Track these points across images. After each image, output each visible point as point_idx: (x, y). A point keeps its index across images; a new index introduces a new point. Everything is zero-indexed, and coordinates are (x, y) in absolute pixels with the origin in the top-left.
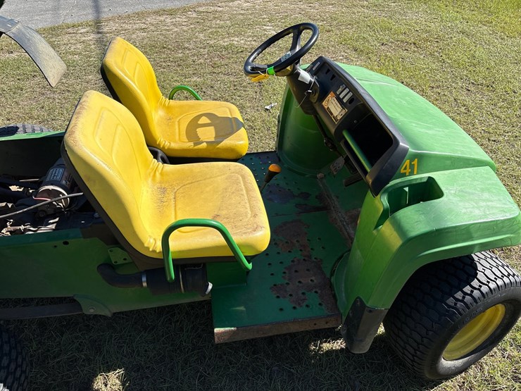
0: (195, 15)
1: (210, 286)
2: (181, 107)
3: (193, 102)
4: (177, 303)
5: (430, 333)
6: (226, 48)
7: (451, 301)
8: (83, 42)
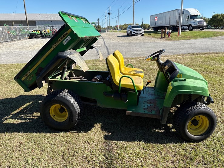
0: (138, 60)
1: (127, 101)
2: (128, 69)
3: (132, 68)
4: (118, 108)
5: (182, 117)
6: (146, 68)
7: (188, 109)
8: (103, 64)
